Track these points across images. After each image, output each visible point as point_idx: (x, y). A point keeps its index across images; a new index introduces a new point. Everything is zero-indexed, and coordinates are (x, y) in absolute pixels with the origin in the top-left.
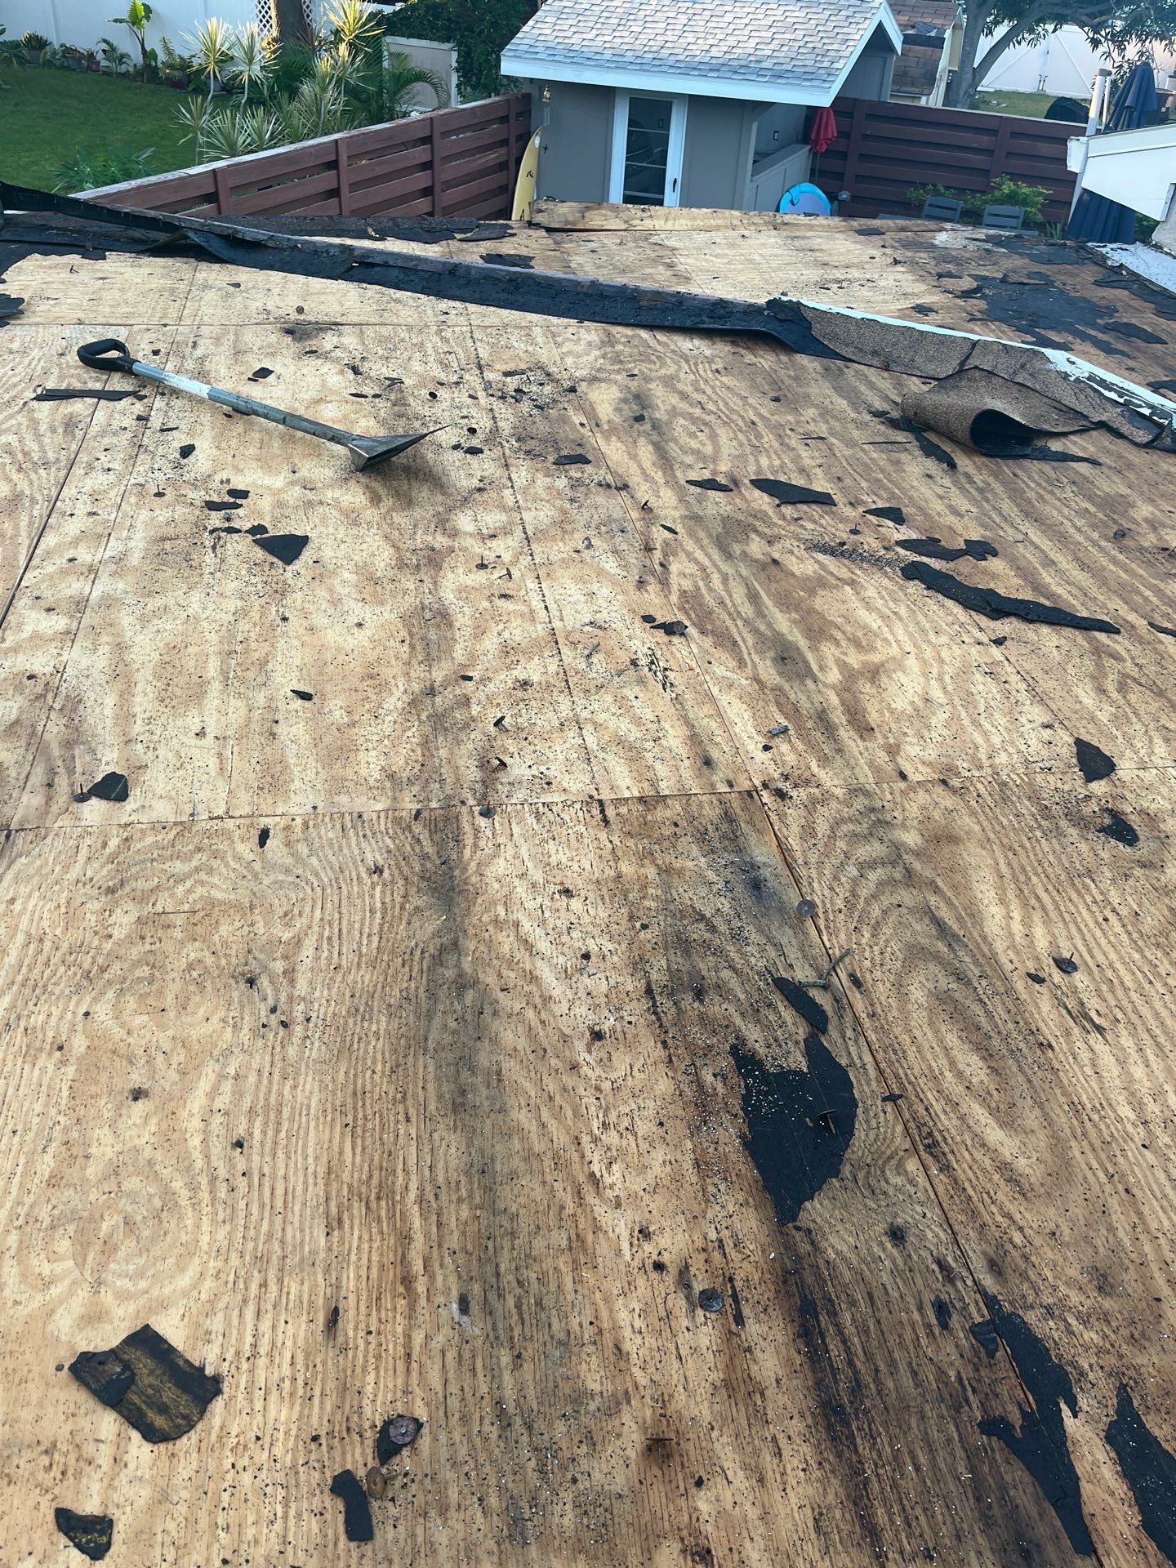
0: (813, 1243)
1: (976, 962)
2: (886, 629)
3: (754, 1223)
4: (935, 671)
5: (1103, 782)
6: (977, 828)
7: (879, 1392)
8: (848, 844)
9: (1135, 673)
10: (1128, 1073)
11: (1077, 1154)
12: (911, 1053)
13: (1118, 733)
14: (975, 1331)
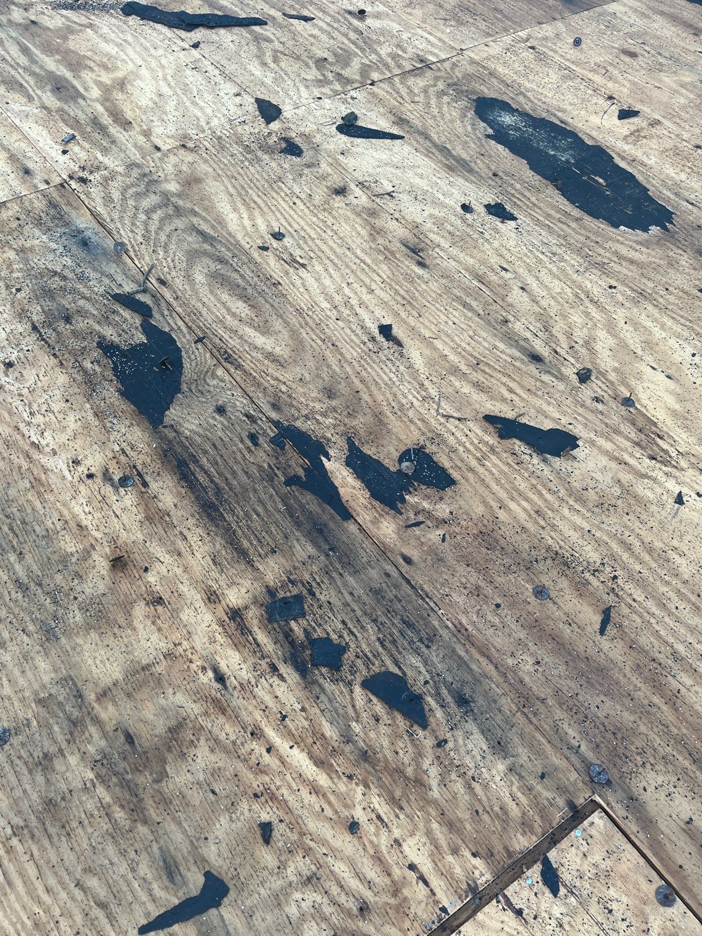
0: (176, 431)
1: (229, 250)
3: (139, 433)
4: (160, 74)
5: (276, 122)
6: (210, 170)
7: (230, 489)
8: (135, 201)
9: (281, 48)
10: (322, 284)
11: (304, 335)
12: (204, 311)
13: (279, 89)
14: (273, 441)
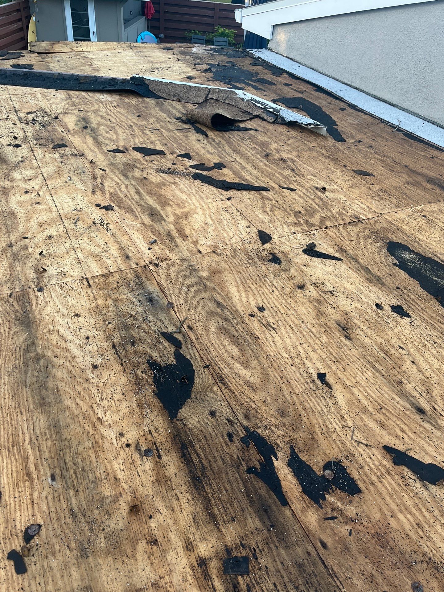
0: (183, 424)
1: (231, 314)
2: (188, 199)
3: (161, 422)
4: (208, 212)
5: (268, 244)
6: (227, 267)
7: (211, 469)
8: (183, 279)
9: (276, 204)
10: (285, 342)
11: (270, 372)
12: (212, 349)
13: (272, 226)
14: (242, 440)
